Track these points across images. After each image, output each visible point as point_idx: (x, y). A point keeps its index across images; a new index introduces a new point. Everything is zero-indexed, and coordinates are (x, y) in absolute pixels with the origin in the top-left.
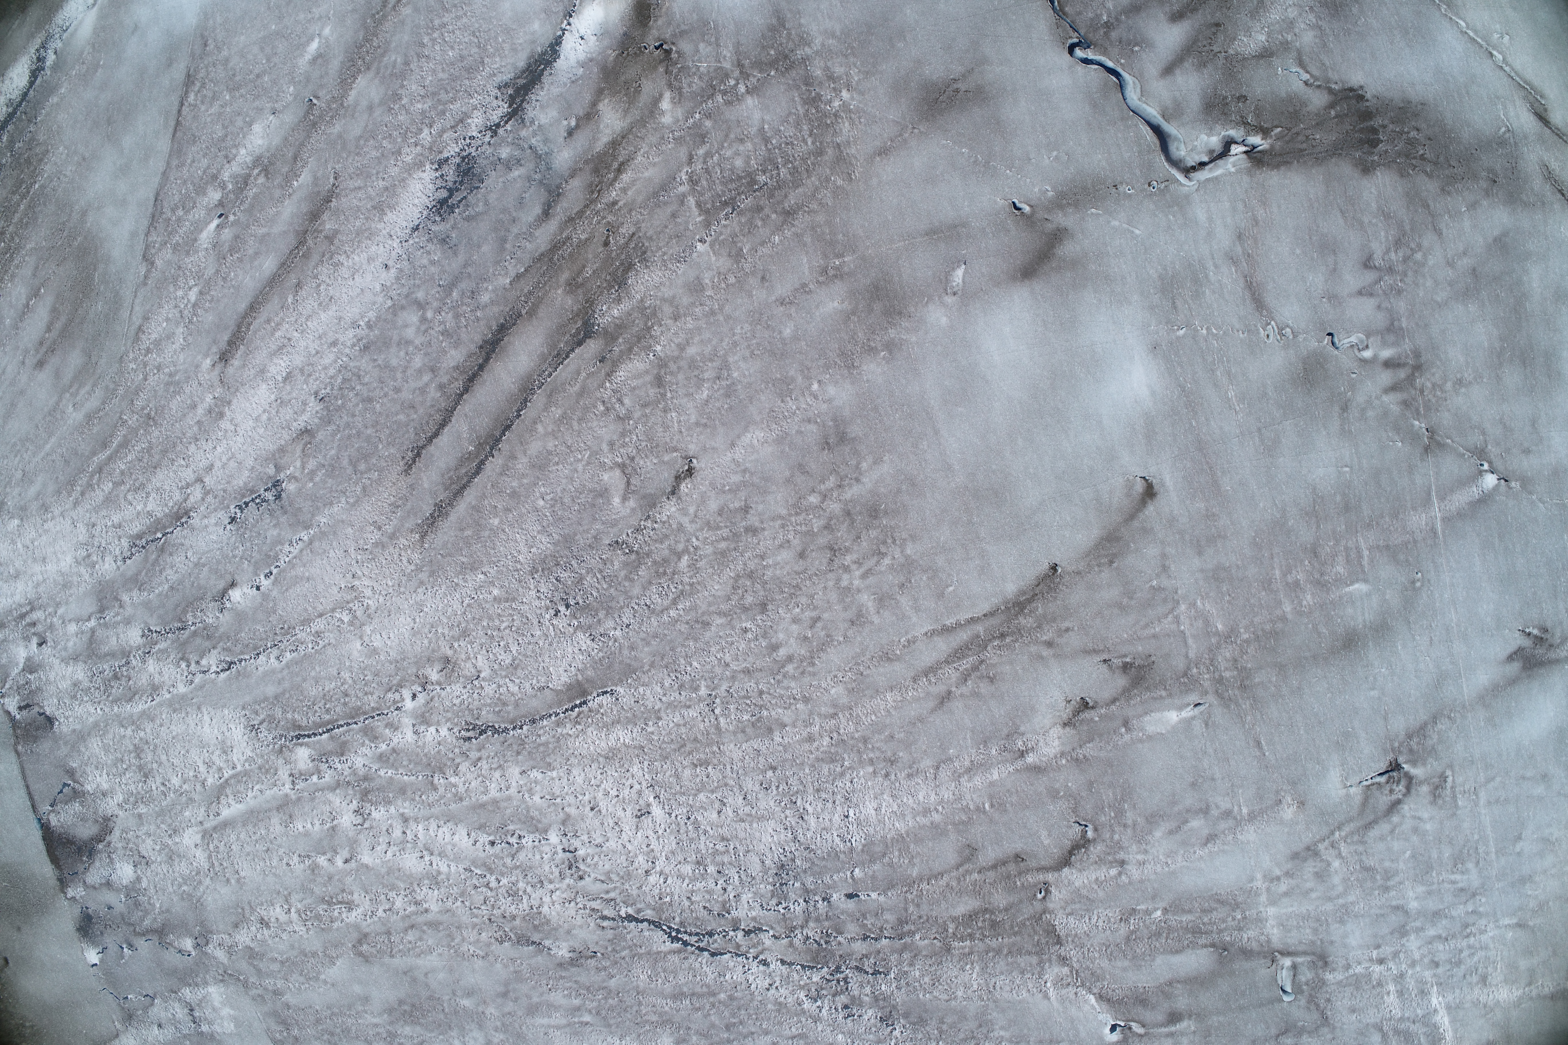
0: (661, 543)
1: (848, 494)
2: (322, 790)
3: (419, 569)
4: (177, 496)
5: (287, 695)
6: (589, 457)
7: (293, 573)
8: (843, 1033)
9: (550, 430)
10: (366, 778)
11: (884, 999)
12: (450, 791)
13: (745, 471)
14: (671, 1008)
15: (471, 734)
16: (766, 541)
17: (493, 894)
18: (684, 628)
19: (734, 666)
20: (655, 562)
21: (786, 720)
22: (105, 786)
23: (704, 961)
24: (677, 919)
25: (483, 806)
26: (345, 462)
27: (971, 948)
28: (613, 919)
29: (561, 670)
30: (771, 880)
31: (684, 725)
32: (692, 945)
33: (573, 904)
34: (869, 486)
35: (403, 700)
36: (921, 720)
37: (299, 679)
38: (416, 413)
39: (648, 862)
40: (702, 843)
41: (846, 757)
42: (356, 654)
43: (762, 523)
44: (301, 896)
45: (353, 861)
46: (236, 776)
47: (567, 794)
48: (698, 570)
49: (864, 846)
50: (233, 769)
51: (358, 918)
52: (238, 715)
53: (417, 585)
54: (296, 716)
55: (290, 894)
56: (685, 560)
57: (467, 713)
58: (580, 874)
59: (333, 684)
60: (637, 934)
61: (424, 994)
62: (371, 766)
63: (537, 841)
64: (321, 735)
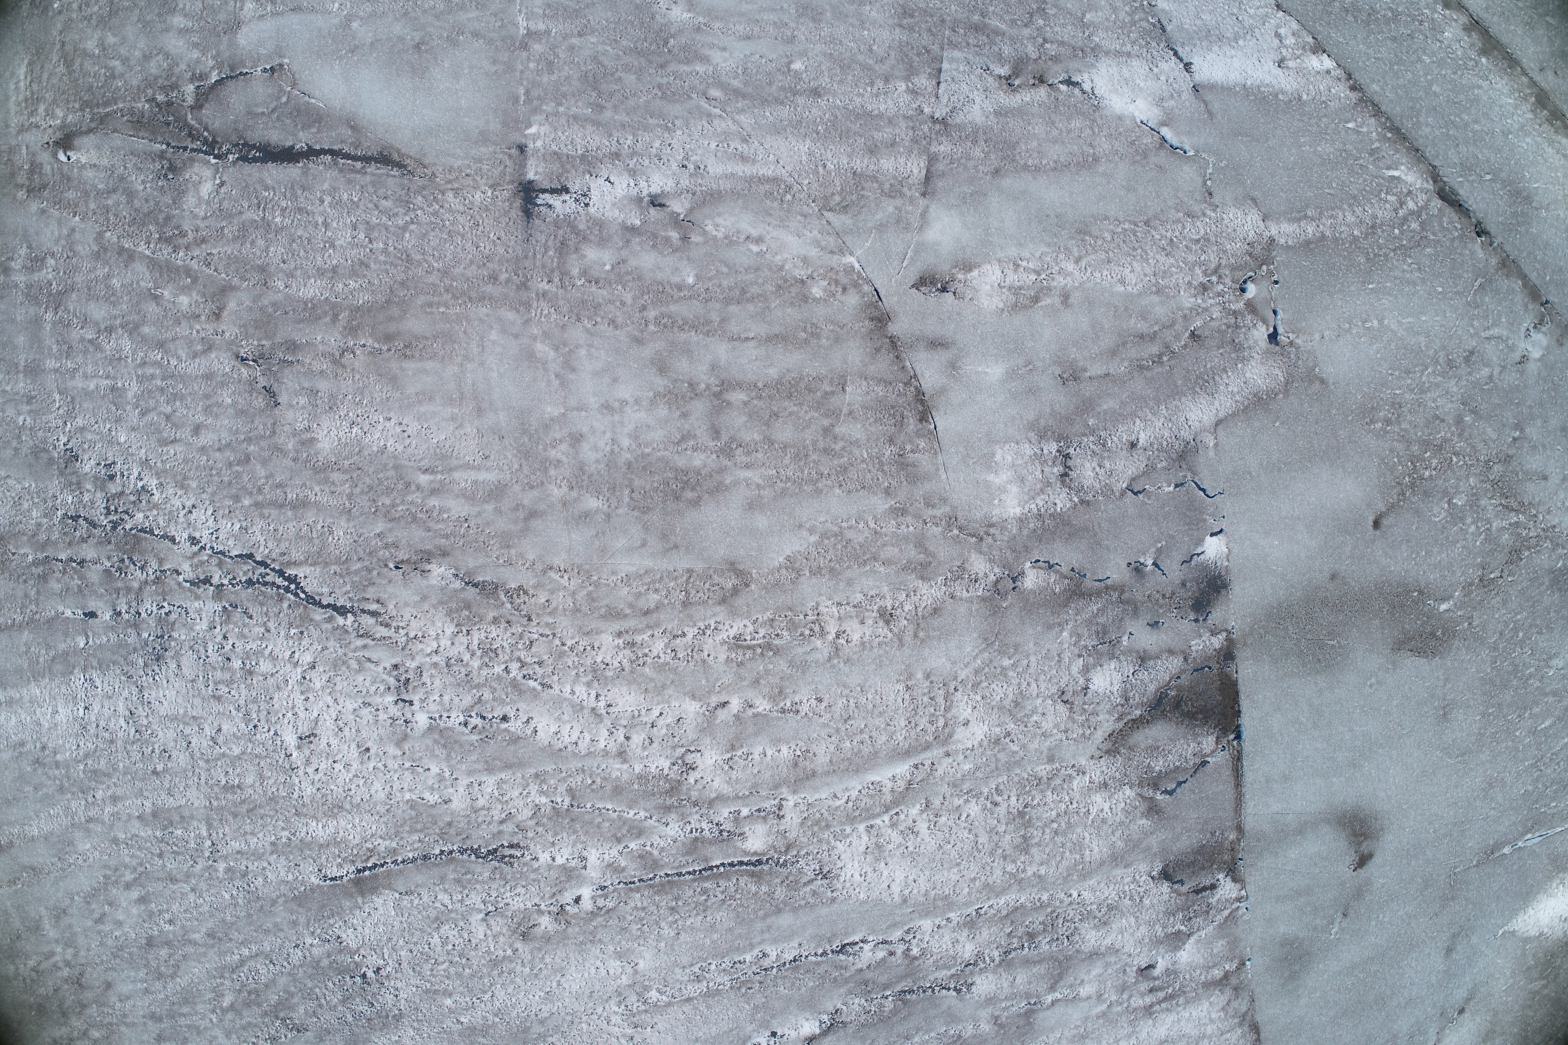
2: (737, 797)
3: (542, 1037)
5: (761, 913)
8: (119, 444)
10: (668, 809)
11: (71, 484)
12: (549, 786)
14: (312, 489)
15: (507, 852)
16: (142, 1005)
17: (517, 654)
18: (235, 935)
19: (187, 888)
20: (259, 1005)
21: (136, 823)
22: (1098, 798)
23: (262, 549)
24: (285, 605)
25: (508, 766)
28: (363, 611)
29: (381, 911)
30: (173, 644)
32: (273, 570)
33: (412, 635)
35: (592, 898)
37: (737, 931)
39: (310, 680)
40: (243, 697)
41: (82, 775)
42: (648, 956)
43: (145, 1023)
44: (809, 658)
45: (714, 705)
46: (869, 818)
47: (396, 771)
48: (214, 990)
49: (72, 673)
50: (872, 826)
51: (727, 626)
52: (845, 892)
53: (549, 1022)
54: (754, 889)
55: (830, 659)
56: (226, 1002)
57: (509, 877)
58: (395, 673)
59: (688, 923)
60: (337, 590)
61: (655, 517)
62: (656, 824)
63: (444, 718)
64: (723, 864)
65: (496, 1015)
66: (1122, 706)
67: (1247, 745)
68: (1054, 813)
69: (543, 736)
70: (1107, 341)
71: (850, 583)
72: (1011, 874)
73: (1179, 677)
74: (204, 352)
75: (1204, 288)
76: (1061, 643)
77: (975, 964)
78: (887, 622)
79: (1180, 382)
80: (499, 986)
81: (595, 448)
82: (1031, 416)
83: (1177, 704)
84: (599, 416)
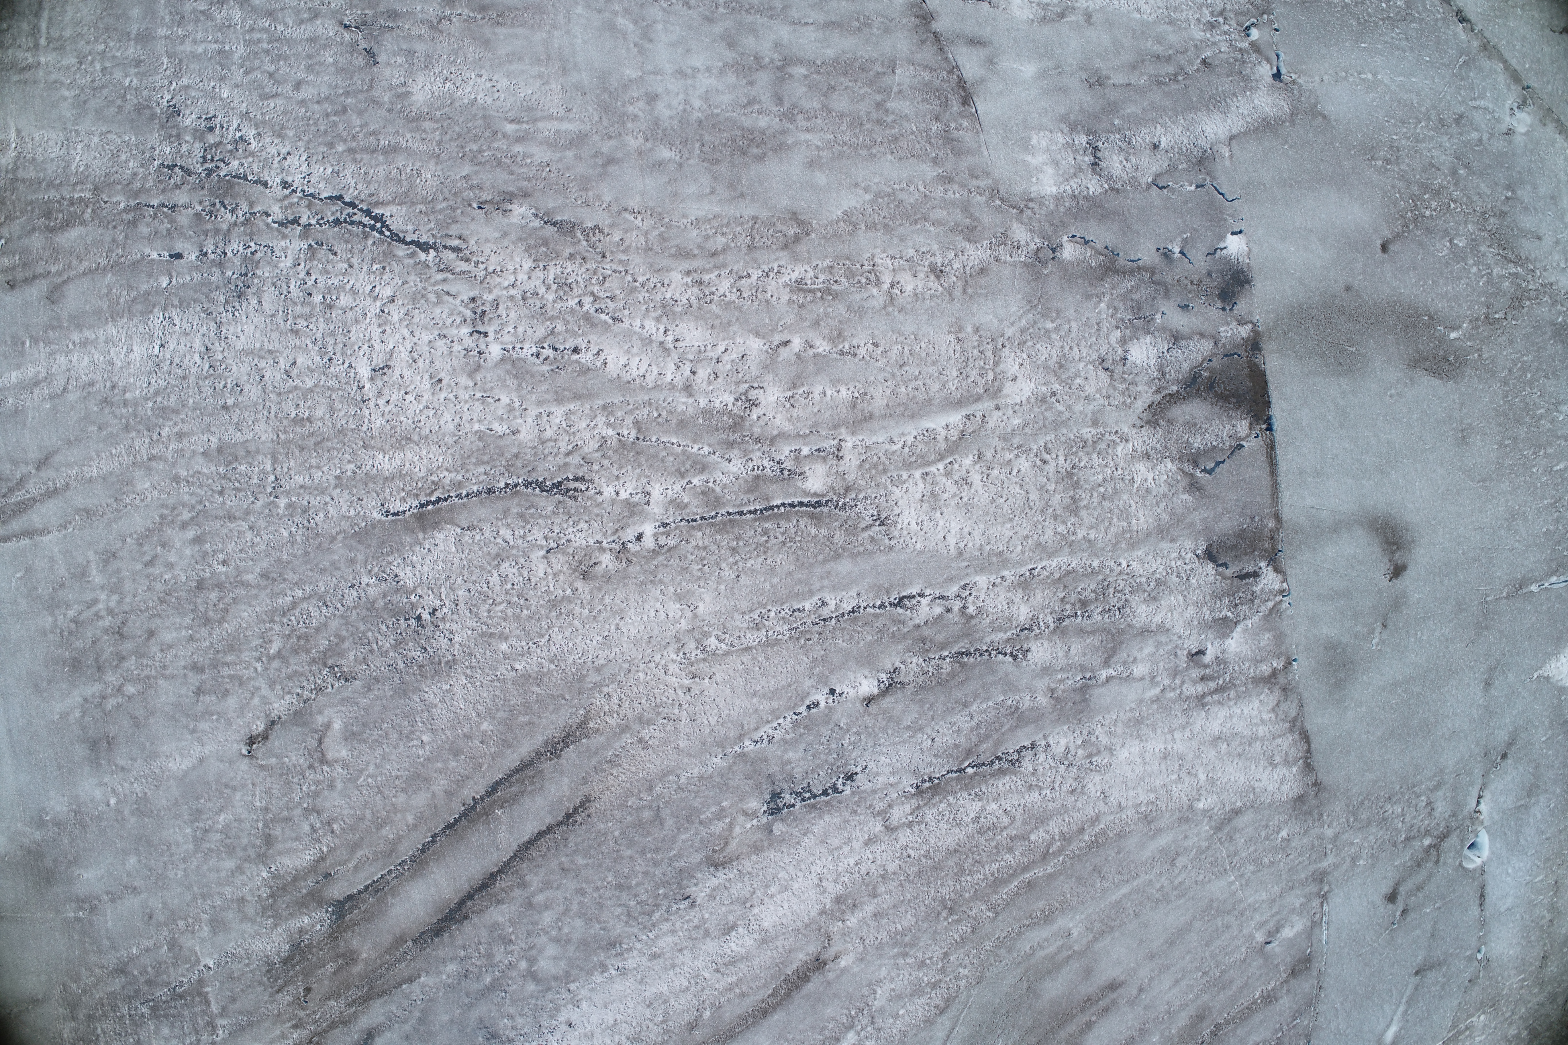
0: (296, 672)
1: (96, 688)
2: (798, 435)
3: (598, 686)
4: (930, 814)
5: (820, 557)
6: (358, 777)
7: (775, 704)
8: (221, 99)
9: (399, 815)
10: (731, 445)
11: (170, 136)
12: (617, 419)
13: (193, 731)
14: (403, 136)
15: (572, 485)
16: (184, 654)
17: (590, 288)
18: (290, 575)
19: (245, 526)
20: (308, 652)
21: (200, 459)
22: (1141, 467)
23: (351, 190)
24: (370, 242)
25: (577, 397)
26: (669, 823)
27: (74, 190)
28: (445, 247)
29: (442, 547)
30: (256, 281)
31: (311, 467)
32: (361, 210)
33: (491, 269)
34: (76, 693)
35: (655, 535)
36: (69, 443)
37: (797, 576)
38: (561, 863)
39: (389, 314)
40: (321, 330)
41: (149, 413)
42: (708, 598)
43: (185, 675)
44: (867, 304)
45: (776, 343)
46: (924, 465)
47: (466, 402)
48: (262, 636)
49: (151, 312)
50: (927, 474)
51: (789, 270)
52: (902, 541)
53: (605, 669)
54: (813, 531)
55: (885, 307)
56: (273, 649)
57: (572, 511)
58: (473, 305)
59: (749, 565)
60: (421, 228)
61: (723, 168)
62: (719, 460)
63: (517, 349)
64: (783, 504)
65: (552, 662)
66: (1160, 380)
67: (1278, 435)
68: (1100, 477)
69: (613, 369)
70: (1128, 57)
71: (902, 239)
72: (1062, 535)
73: (1210, 360)
74: (311, 19)
75: (1212, 26)
76: (1099, 313)
77: (1030, 629)
78: (938, 277)
79: (1195, 99)
80: (556, 629)
81: (669, 107)
82: (1063, 111)
83: (1211, 385)
84: (673, 80)
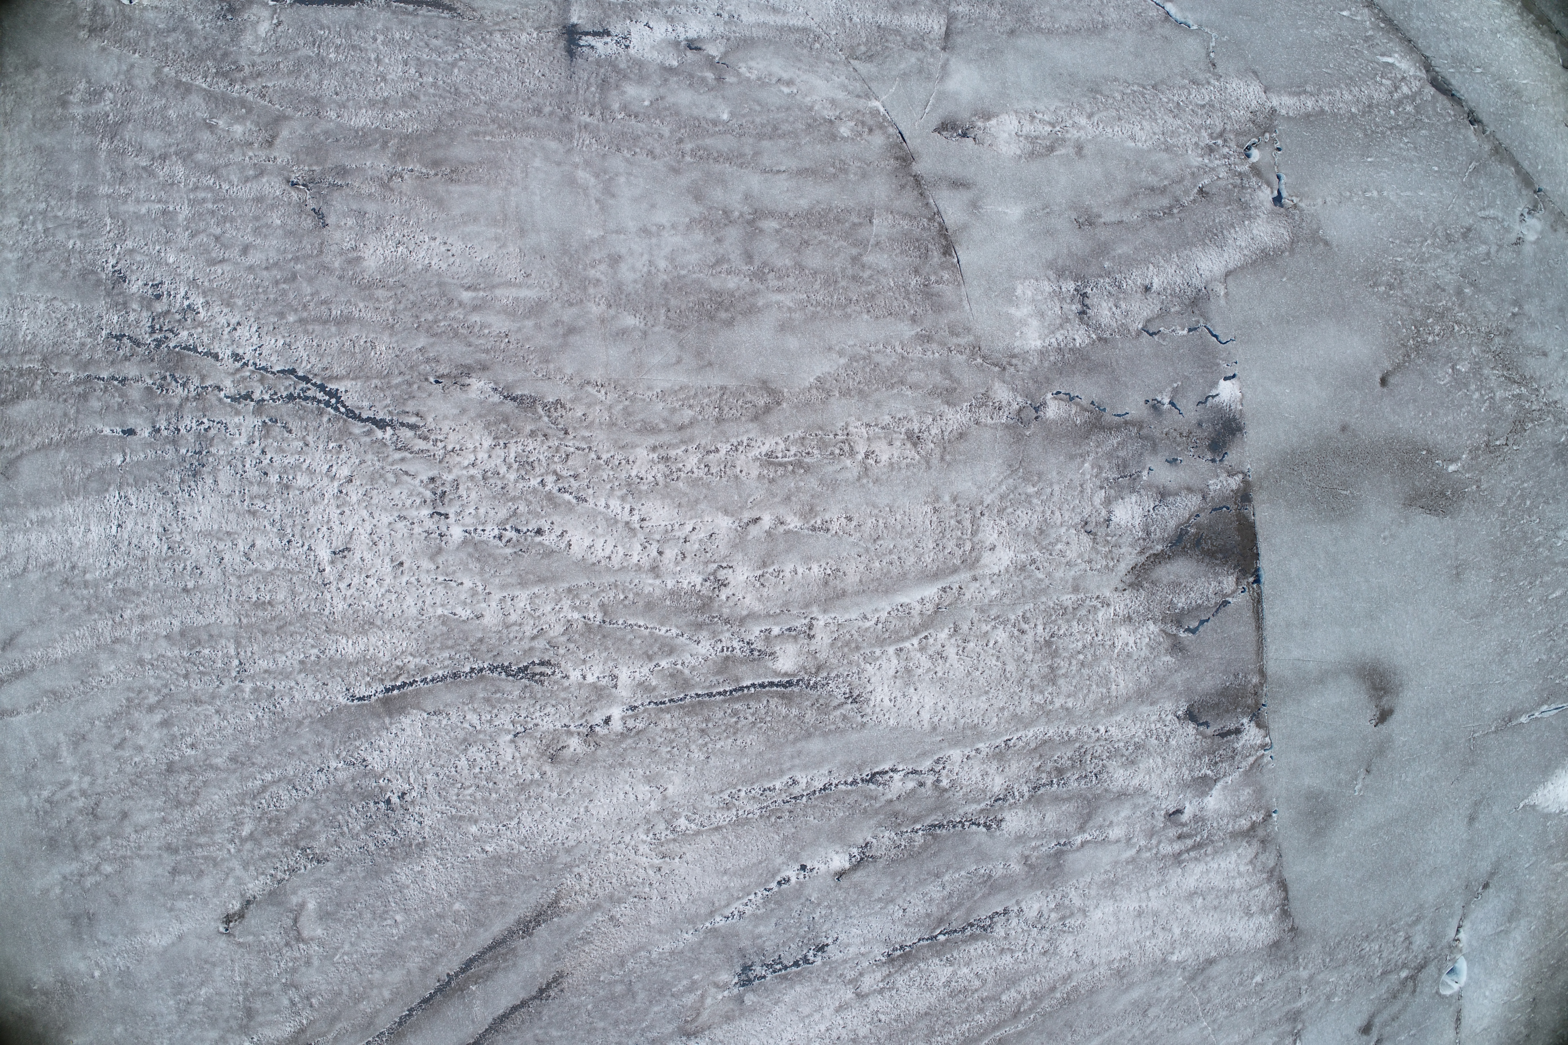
0: (268, 853)
1: (75, 866)
2: (768, 615)
3: (568, 867)
4: (901, 981)
5: (791, 737)
6: (335, 955)
7: (746, 881)
8: (167, 264)
9: (375, 991)
10: (699, 626)
11: (117, 304)
12: (582, 602)
13: (171, 910)
14: (356, 306)
15: (538, 669)
16: (158, 836)
17: (553, 467)
18: (258, 759)
19: (211, 710)
20: (279, 834)
21: (164, 643)
22: (1122, 631)
23: (304, 364)
24: (325, 419)
25: (541, 580)
26: (642, 996)
27: (22, 360)
28: (402, 424)
29: (408, 732)
30: (211, 459)
31: (274, 651)
32: (315, 385)
33: (450, 448)
34: (54, 870)
35: (623, 718)
36: (33, 624)
37: (767, 756)
39: (347, 494)
40: (279, 512)
41: (110, 595)
42: (677, 780)
43: (160, 856)
44: (840, 477)
45: (746, 521)
46: (898, 641)
47: (429, 585)
48: (234, 818)
49: (107, 490)
50: (901, 650)
51: (759, 444)
52: (874, 718)
53: (576, 850)
54: (784, 711)
55: (859, 479)
56: (246, 831)
57: (539, 696)
58: (432, 486)
59: (718, 746)
60: (377, 404)
61: (690, 335)
62: (688, 642)
63: (479, 531)
64: (753, 685)
65: (522, 844)
66: (1144, 540)
67: (1266, 588)
68: (1080, 644)
69: (577, 550)
70: (1120, 191)
71: (878, 405)
72: (1039, 705)
73: (1198, 516)
74: (256, 177)
75: (1211, 150)
76: (1083, 474)
77: (1005, 799)
78: (915, 445)
79: (1190, 233)
80: (525, 812)
81: (633, 269)
82: (1050, 256)
83: (1197, 542)
84: (637, 239)
